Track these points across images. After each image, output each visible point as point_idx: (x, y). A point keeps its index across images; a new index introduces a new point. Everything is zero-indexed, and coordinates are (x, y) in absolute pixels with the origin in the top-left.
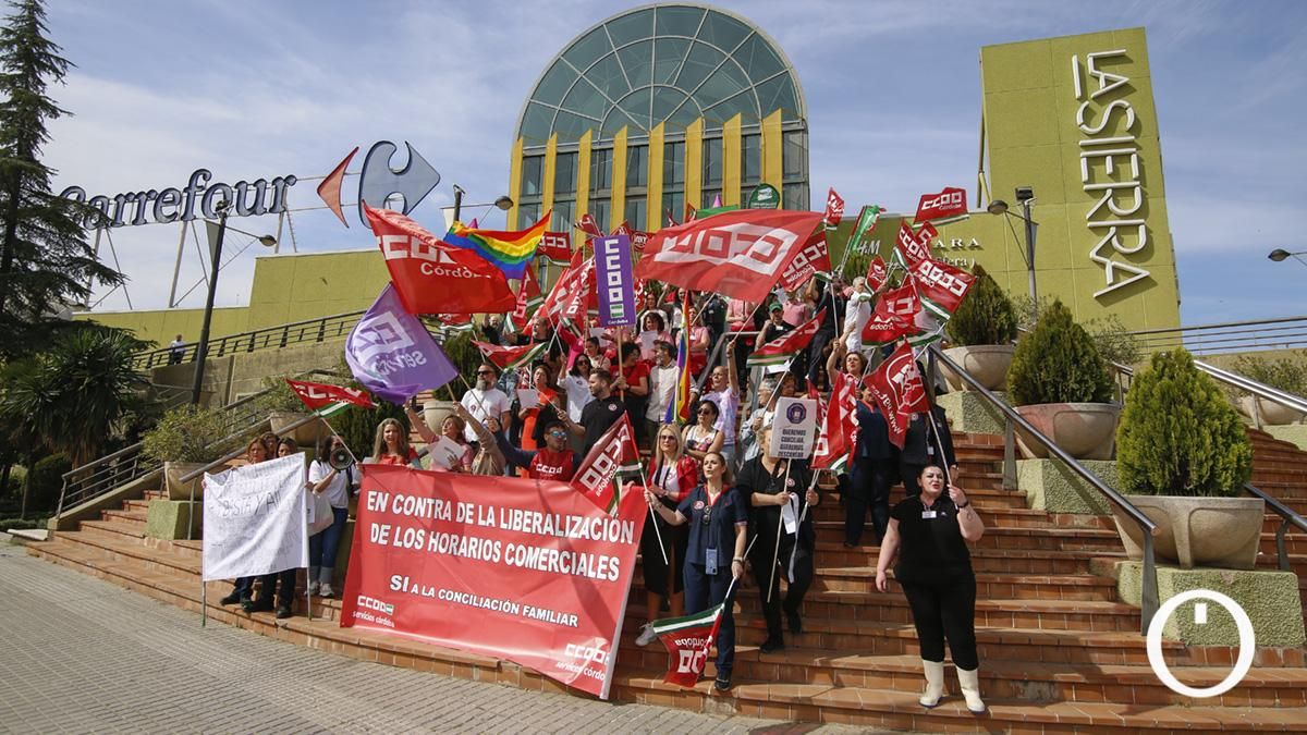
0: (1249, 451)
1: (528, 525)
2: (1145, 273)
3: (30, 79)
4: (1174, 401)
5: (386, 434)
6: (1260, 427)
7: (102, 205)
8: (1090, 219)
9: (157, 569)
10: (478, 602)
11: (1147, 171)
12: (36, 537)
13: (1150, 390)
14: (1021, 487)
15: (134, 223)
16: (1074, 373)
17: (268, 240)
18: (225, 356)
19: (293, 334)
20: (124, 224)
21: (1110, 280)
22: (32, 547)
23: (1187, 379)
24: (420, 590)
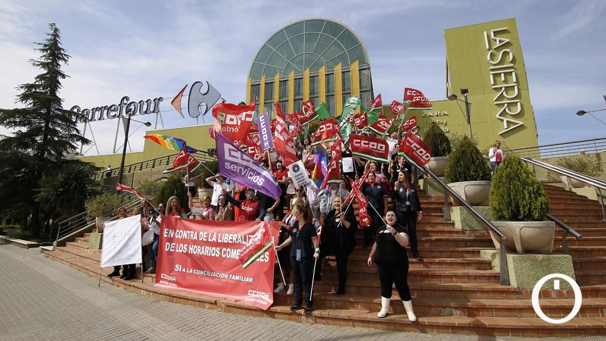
0: (546, 200)
1: (231, 240)
2: (521, 123)
3: (55, 64)
4: (511, 179)
5: (172, 203)
6: (570, 189)
7: (87, 113)
8: (496, 101)
9: (91, 262)
10: (210, 274)
11: (520, 79)
12: (49, 249)
13: (502, 174)
14: (452, 219)
15: (99, 119)
16: (472, 168)
17: (148, 124)
18: (131, 172)
19: (157, 162)
20: (95, 120)
21: (506, 127)
22: (46, 253)
23: (518, 169)
24: (186, 270)
